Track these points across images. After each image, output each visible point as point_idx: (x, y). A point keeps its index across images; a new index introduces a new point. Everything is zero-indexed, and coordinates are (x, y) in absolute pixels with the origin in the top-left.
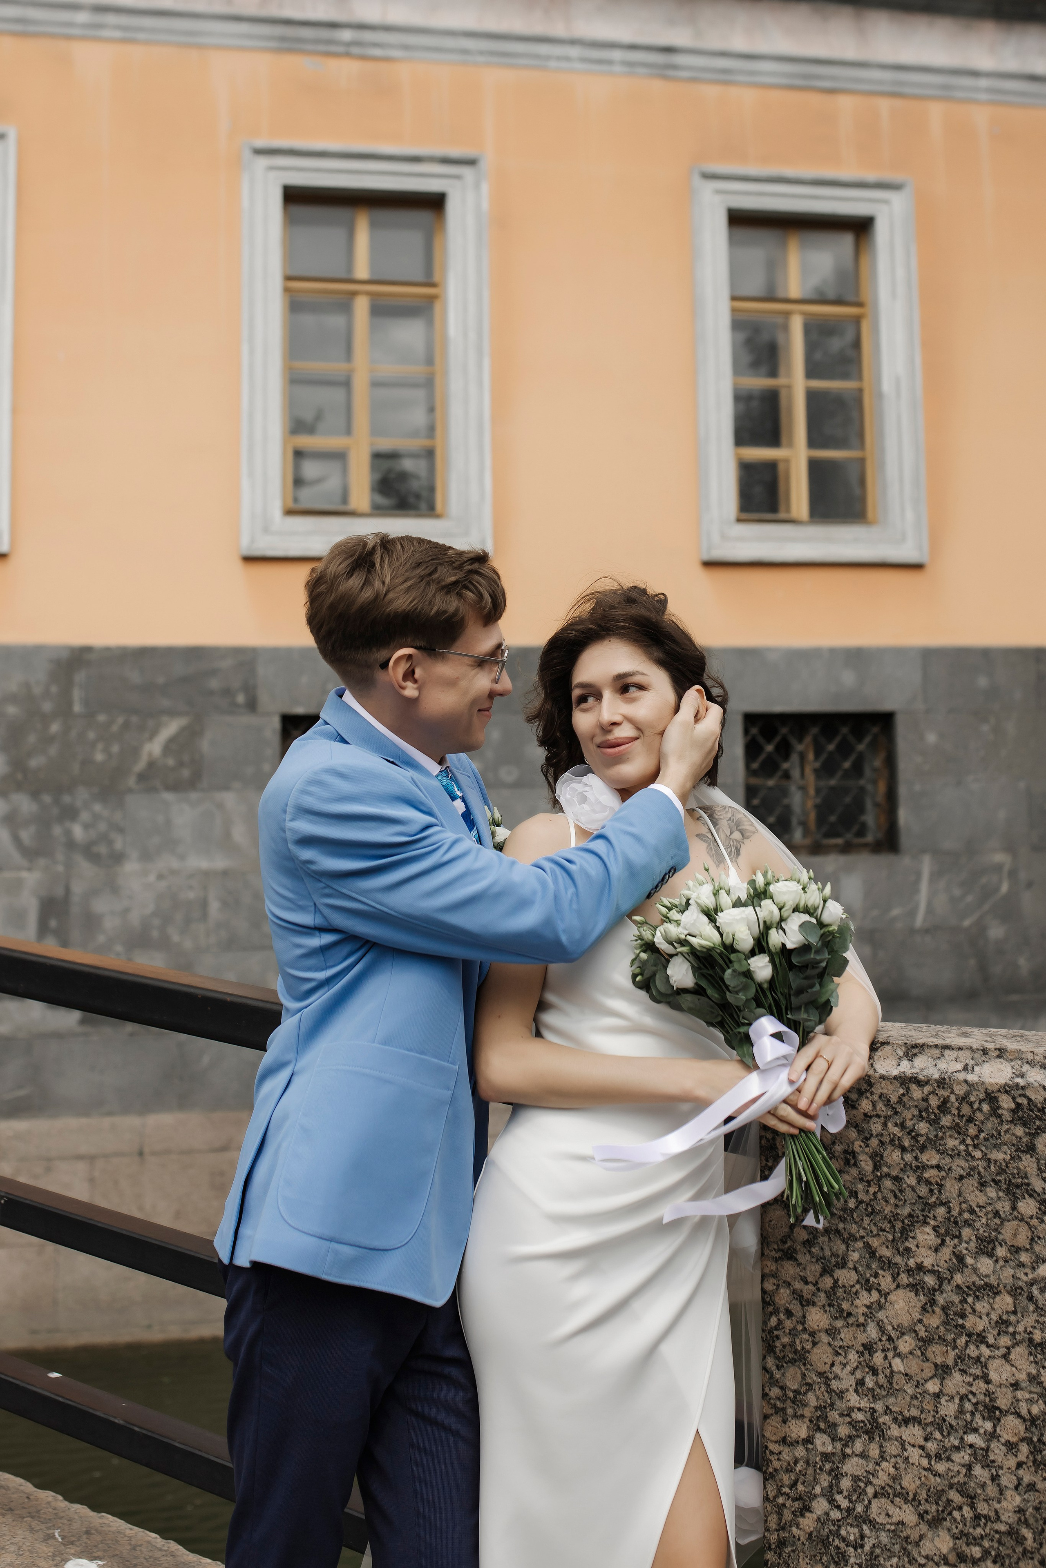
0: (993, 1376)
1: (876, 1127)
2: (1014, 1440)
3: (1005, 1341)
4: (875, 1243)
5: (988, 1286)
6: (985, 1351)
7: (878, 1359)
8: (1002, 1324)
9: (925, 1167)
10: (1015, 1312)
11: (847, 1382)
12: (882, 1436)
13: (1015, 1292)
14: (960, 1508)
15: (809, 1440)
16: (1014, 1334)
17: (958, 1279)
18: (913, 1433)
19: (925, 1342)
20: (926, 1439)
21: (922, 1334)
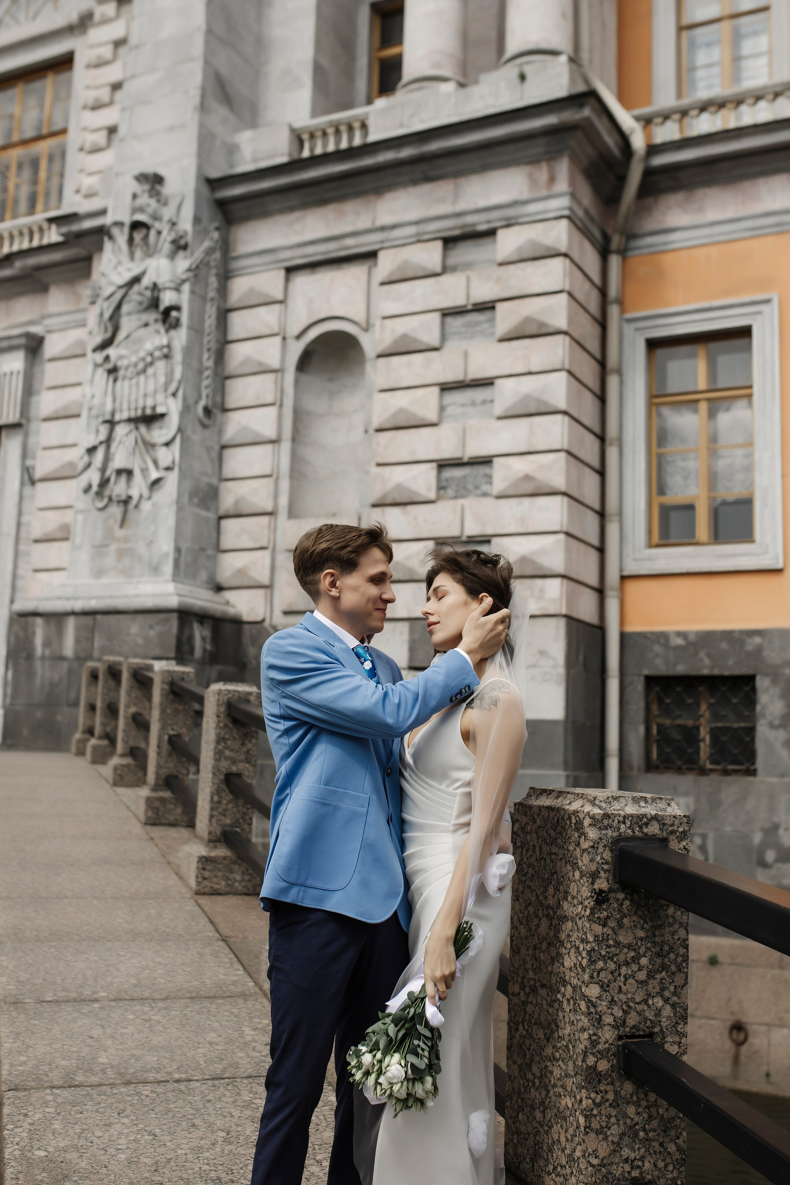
0: (565, 964)
2: (569, 997)
10: (572, 930)
12: (537, 993)
14: (554, 1033)
16: (571, 942)
20: (548, 995)
21: (549, 941)
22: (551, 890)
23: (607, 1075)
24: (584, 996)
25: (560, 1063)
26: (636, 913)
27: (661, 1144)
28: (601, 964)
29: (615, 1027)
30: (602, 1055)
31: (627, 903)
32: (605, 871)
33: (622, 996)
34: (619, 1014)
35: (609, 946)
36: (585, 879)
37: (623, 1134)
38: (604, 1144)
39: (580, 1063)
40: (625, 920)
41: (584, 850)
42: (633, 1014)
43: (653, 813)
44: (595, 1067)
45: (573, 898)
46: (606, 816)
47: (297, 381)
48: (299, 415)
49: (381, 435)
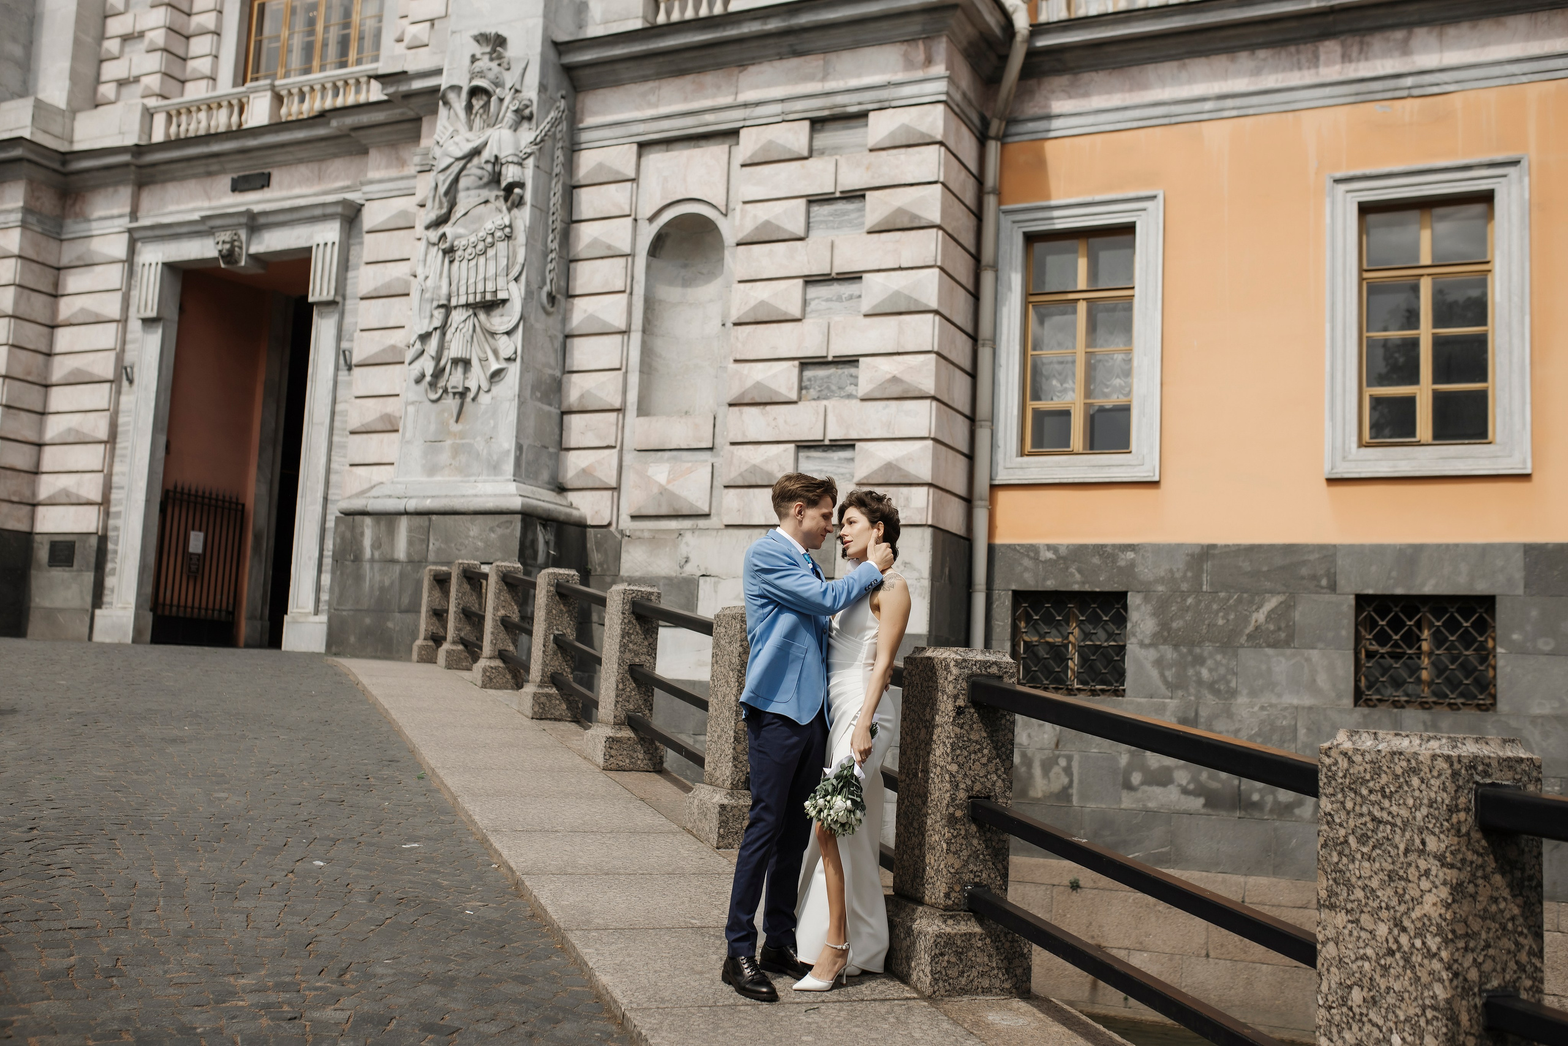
0: (935, 754)
2: (938, 774)
10: (940, 733)
12: (917, 777)
13: (941, 726)
14: (928, 799)
16: (940, 740)
20: (924, 777)
21: (925, 743)
22: (928, 710)
23: (961, 820)
24: (946, 771)
25: (932, 816)
26: (980, 722)
28: (958, 752)
29: (967, 791)
30: (958, 807)
31: (976, 715)
32: (963, 695)
33: (971, 772)
34: (970, 783)
35: (964, 741)
36: (951, 700)
39: (944, 813)
40: (975, 726)
41: (950, 682)
42: (978, 783)
43: (994, 660)
44: (954, 815)
45: (942, 712)
46: (964, 661)
47: (648, 267)
48: (650, 304)
49: (740, 328)
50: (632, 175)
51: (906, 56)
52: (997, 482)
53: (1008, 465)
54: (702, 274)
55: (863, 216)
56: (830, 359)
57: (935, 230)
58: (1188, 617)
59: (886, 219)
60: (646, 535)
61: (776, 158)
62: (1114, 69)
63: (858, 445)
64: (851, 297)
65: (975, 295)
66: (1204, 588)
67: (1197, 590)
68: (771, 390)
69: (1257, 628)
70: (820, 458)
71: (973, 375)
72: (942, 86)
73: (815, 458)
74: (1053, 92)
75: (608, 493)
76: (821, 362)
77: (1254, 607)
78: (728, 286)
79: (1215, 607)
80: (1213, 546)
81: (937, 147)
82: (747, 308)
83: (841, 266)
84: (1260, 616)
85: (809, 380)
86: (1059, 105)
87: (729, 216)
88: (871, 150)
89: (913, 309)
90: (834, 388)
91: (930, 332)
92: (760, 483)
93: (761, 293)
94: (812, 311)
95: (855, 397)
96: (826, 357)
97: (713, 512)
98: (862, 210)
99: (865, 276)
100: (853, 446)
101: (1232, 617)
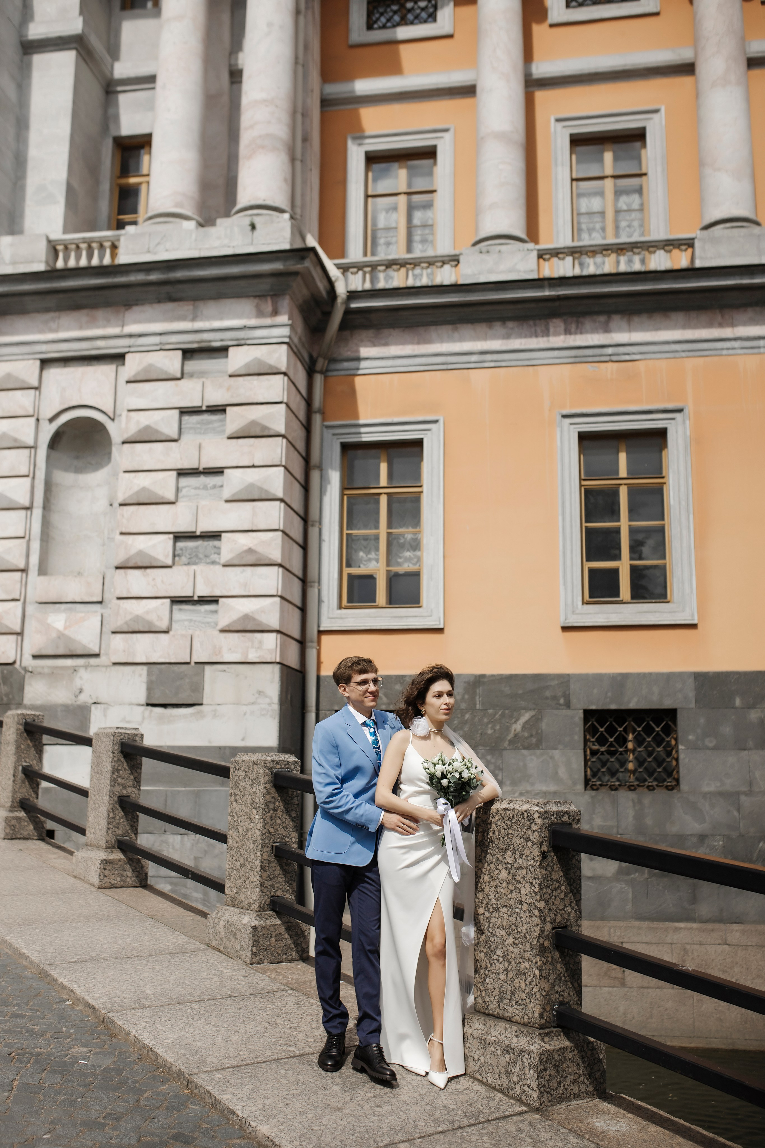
0: (522, 892)
1: (499, 823)
3: (524, 882)
4: (498, 856)
5: (521, 867)
6: (520, 885)
7: (498, 889)
8: (524, 877)
9: (508, 834)
11: (492, 897)
12: (499, 911)
13: (526, 868)
14: (514, 930)
15: (484, 914)
17: (515, 865)
18: (505, 910)
19: (508, 883)
20: (508, 911)
23: (548, 948)
24: (537, 908)
25: (520, 945)
26: (559, 863)
27: (571, 983)
29: (551, 923)
30: (546, 938)
31: (555, 858)
32: (546, 841)
33: (554, 907)
34: (553, 916)
35: (548, 881)
36: (536, 846)
37: (555, 979)
38: (547, 984)
39: (535, 943)
40: (555, 867)
41: (534, 831)
42: (559, 916)
43: (565, 810)
44: (543, 944)
45: (527, 856)
46: (546, 812)
47: (48, 457)
48: (49, 486)
49: (125, 508)
50: (36, 384)
51: (257, 307)
52: (322, 629)
53: (331, 616)
54: (90, 464)
55: (224, 425)
56: (198, 533)
57: (280, 438)
58: (466, 729)
59: (243, 429)
60: (46, 670)
61: (154, 377)
62: (406, 327)
63: (221, 600)
64: (214, 487)
65: (306, 488)
66: (478, 707)
67: (472, 708)
68: (151, 557)
69: (516, 735)
70: (190, 610)
71: (304, 547)
72: (286, 331)
73: (186, 610)
74: (362, 341)
75: (13, 638)
76: (191, 536)
77: (513, 720)
78: (115, 475)
79: (486, 720)
80: (483, 676)
81: (282, 376)
82: (131, 492)
83: (207, 462)
84: (518, 727)
85: (181, 549)
86: (365, 351)
87: (116, 420)
88: (230, 376)
89: (264, 497)
90: (201, 556)
91: (277, 514)
92: (142, 629)
93: (143, 481)
94: (184, 496)
95: (219, 563)
96: (195, 532)
97: (102, 652)
98: (224, 420)
99: (226, 471)
100: (217, 602)
101: (498, 727)
